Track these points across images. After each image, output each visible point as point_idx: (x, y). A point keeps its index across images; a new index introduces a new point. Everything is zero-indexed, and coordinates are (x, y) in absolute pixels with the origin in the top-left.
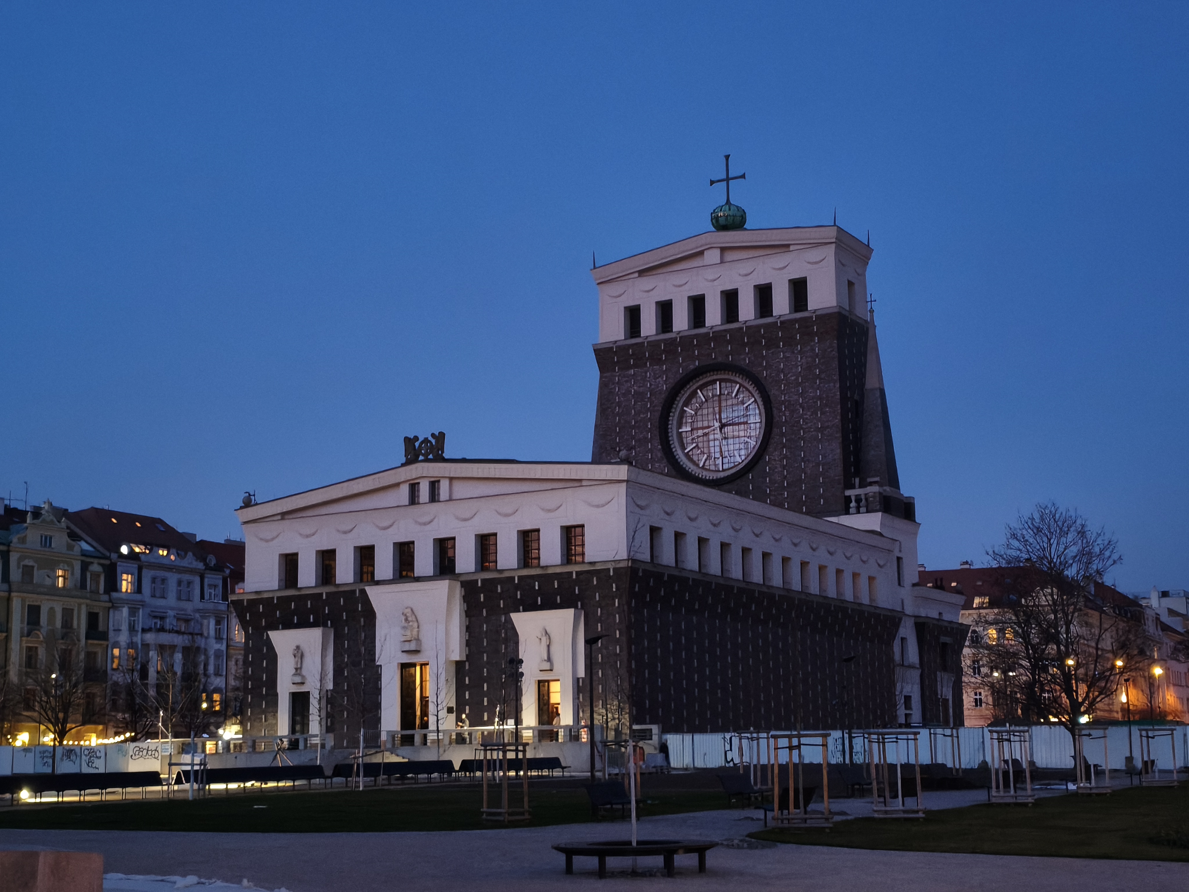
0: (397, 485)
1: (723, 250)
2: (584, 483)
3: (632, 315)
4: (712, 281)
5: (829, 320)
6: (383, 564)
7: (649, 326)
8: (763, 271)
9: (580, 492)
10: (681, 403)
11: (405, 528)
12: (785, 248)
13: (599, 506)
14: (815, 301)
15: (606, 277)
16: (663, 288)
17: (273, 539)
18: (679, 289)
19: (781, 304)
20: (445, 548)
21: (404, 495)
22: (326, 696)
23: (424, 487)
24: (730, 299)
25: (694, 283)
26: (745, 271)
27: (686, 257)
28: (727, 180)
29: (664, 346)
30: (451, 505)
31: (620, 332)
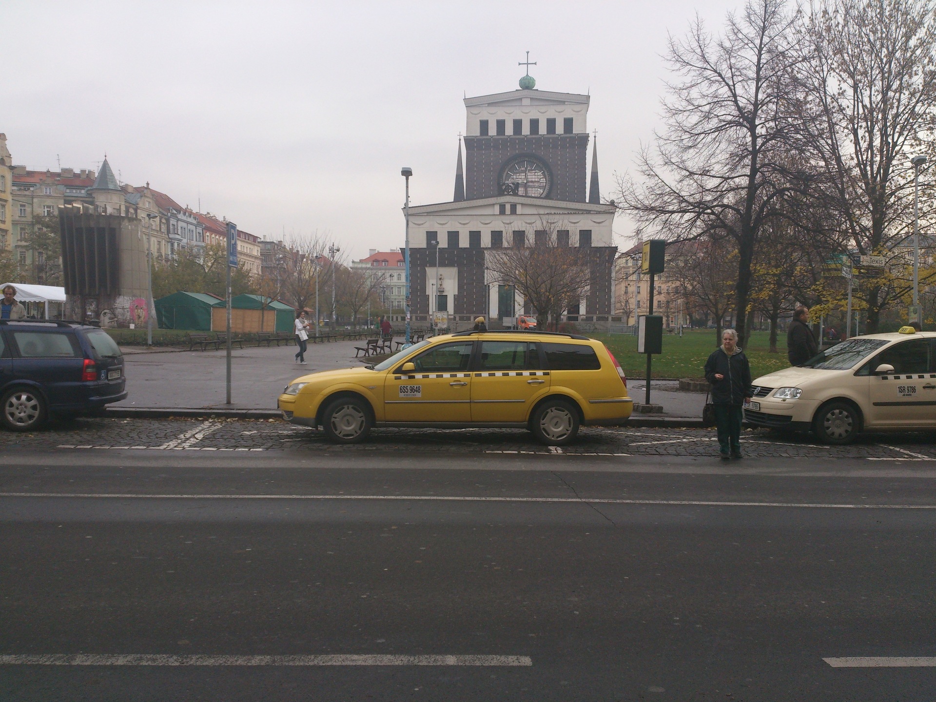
0: (494, 205)
1: (531, 99)
2: (592, 212)
3: (484, 125)
4: (526, 113)
5: (583, 139)
6: (486, 241)
7: (492, 131)
8: (552, 112)
9: (589, 216)
10: (507, 170)
11: (498, 225)
12: (563, 102)
13: (599, 223)
14: (576, 130)
15: (471, 104)
16: (500, 113)
17: (422, 224)
18: (509, 115)
19: (560, 129)
20: (519, 235)
21: (497, 210)
22: (454, 297)
23: (508, 207)
24: (534, 123)
25: (517, 113)
26: (542, 111)
27: (513, 100)
28: (528, 64)
29: (501, 142)
30: (522, 217)
31: (477, 132)
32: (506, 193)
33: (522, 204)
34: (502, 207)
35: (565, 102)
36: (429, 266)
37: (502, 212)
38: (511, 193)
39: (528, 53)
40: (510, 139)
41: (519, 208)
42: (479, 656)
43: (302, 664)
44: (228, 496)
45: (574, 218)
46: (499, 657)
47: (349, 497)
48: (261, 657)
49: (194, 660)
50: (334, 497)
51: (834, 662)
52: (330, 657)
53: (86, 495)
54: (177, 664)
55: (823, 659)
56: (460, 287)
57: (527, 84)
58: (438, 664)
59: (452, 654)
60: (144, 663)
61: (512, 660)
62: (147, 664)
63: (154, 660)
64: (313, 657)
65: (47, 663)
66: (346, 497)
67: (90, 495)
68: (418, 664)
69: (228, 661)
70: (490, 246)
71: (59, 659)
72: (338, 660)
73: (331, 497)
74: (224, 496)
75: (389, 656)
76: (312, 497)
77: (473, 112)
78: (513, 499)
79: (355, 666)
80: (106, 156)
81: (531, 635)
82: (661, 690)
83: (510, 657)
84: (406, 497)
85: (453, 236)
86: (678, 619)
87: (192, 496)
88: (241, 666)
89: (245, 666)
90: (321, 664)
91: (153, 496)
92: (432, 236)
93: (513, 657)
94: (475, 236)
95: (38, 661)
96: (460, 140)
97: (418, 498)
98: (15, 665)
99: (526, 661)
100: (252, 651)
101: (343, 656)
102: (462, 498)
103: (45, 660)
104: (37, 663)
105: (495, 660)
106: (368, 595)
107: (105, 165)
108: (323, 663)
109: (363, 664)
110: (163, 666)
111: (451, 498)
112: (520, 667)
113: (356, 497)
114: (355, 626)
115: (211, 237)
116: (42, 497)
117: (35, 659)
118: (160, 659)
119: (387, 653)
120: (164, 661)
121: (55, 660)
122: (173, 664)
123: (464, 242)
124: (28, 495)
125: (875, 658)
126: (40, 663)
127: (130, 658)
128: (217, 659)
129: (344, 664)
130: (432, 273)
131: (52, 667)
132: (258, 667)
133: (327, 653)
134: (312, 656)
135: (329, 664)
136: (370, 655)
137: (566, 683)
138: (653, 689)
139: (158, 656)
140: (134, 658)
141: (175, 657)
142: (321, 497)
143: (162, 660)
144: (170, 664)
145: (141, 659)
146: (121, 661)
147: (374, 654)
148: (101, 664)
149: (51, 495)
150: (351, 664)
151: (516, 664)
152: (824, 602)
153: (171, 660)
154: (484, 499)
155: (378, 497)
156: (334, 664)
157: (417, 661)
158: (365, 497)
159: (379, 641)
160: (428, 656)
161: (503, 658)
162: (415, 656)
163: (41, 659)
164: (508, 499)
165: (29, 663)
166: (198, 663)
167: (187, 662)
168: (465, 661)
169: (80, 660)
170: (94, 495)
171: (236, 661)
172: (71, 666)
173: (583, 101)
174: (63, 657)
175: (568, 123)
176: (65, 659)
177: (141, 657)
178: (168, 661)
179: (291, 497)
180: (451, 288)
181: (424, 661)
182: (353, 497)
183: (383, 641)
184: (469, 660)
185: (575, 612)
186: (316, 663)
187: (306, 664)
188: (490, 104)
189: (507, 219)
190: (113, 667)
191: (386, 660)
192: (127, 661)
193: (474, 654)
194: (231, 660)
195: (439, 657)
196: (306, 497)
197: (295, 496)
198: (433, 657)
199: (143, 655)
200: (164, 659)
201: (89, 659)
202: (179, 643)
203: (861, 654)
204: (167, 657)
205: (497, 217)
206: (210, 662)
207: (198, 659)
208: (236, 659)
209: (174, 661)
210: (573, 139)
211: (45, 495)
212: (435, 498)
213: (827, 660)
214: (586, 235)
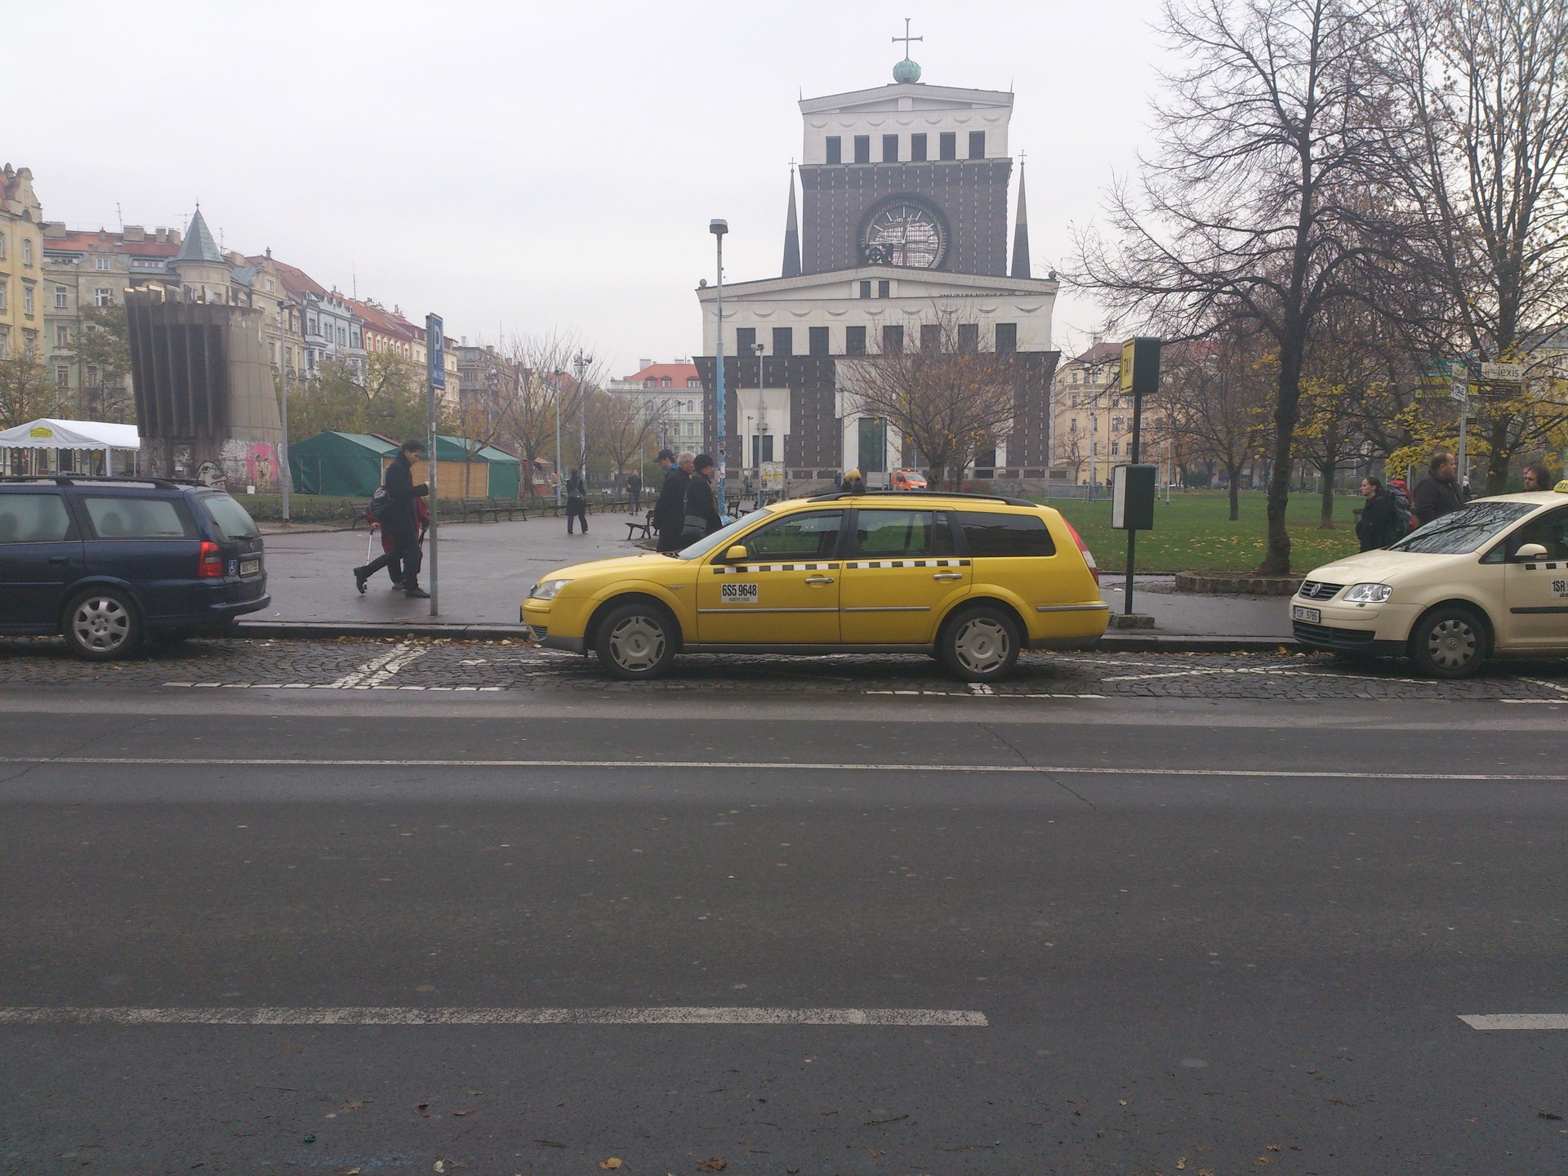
0: (850, 282)
1: (914, 99)
2: (1017, 293)
3: (834, 145)
4: (905, 125)
5: (1003, 168)
6: (837, 344)
7: (848, 155)
8: (948, 122)
9: (1013, 300)
10: (872, 222)
11: (858, 316)
12: (967, 105)
13: (1029, 311)
14: (991, 151)
15: (811, 109)
16: (861, 125)
17: (731, 316)
18: (876, 128)
19: (962, 151)
20: (893, 334)
21: (856, 290)
22: (785, 440)
23: (875, 286)
24: (919, 142)
25: (889, 124)
26: (933, 120)
27: (884, 101)
28: (907, 39)
29: (863, 173)
30: (899, 301)
31: (821, 158)
32: (871, 262)
33: (899, 281)
34: (865, 286)
35: (971, 104)
36: (742, 387)
37: (865, 294)
38: (880, 261)
39: (908, 20)
40: (879, 172)
41: (893, 286)
42: (901, 1011)
43: (619, 1021)
44: (458, 763)
45: (989, 303)
46: (933, 1013)
47: (652, 764)
48: (552, 1011)
49: (446, 1017)
50: (629, 764)
51: (1478, 1022)
52: (663, 1010)
53: (226, 761)
54: (422, 1022)
55: (1459, 1017)
56: (795, 422)
57: (906, 75)
58: (838, 1022)
59: (857, 1006)
60: (368, 1021)
61: (954, 1017)
62: (372, 1022)
63: (383, 1016)
64: (635, 1011)
65: (212, 1022)
66: (648, 764)
67: (232, 762)
68: (805, 1022)
69: (502, 1016)
70: (845, 353)
71: (230, 1014)
72: (676, 1016)
73: (624, 764)
74: (450, 762)
75: (756, 1010)
76: (593, 763)
77: (815, 124)
78: (922, 767)
79: (705, 1024)
80: (198, 205)
81: (980, 979)
82: (1201, 1064)
83: (951, 1013)
84: (746, 765)
85: (783, 336)
86: (1216, 954)
87: (399, 763)
88: (522, 1025)
89: (529, 1024)
90: (650, 1021)
91: (335, 763)
92: (746, 336)
93: (954, 1012)
94: (819, 336)
95: (197, 1018)
96: (792, 171)
97: (766, 765)
98: (161, 1024)
99: (978, 1019)
100: (540, 1003)
101: (684, 1010)
102: (838, 766)
103: (209, 1017)
104: (196, 1021)
105: (928, 1017)
106: (708, 917)
107: (197, 218)
108: (654, 1019)
109: (717, 1021)
110: (398, 1025)
111: (819, 766)
112: (970, 1028)
113: (665, 764)
114: (696, 963)
115: (374, 339)
116: (156, 765)
117: (192, 1015)
118: (392, 1014)
119: (752, 1006)
120: (399, 1017)
121: (224, 1017)
122: (413, 1023)
123: (801, 346)
124: (131, 761)
125: (1545, 1016)
126: (202, 1021)
127: (344, 1012)
128: (483, 1014)
129: (686, 1021)
130: (745, 396)
131: (221, 1027)
132: (550, 1026)
133: (658, 1005)
134: (635, 1009)
135: (664, 1021)
136: (726, 1009)
137: (1047, 1052)
138: (1189, 1063)
139: (388, 1009)
140: (350, 1014)
141: (416, 1012)
142: (607, 764)
143: (395, 1016)
144: (409, 1022)
145: (361, 1014)
146: (330, 1018)
147: (733, 1007)
148: (298, 1022)
149: (169, 761)
150: (698, 1021)
151: (962, 1022)
152: (1452, 929)
153: (410, 1016)
154: (873, 767)
155: (701, 764)
156: (671, 1021)
157: (802, 1018)
158: (678, 764)
159: (737, 987)
160: (819, 1011)
161: (940, 1014)
162: (798, 1009)
163: (202, 1015)
164: (913, 767)
165: (184, 1021)
166: (454, 1021)
167: (437, 1019)
168: (879, 1018)
169: (262, 1017)
170: (239, 761)
171: (515, 1017)
172: (251, 1026)
173: (1003, 102)
174: (236, 1013)
175: (977, 140)
176: (240, 1014)
177: (361, 1012)
178: (405, 1017)
179: (558, 763)
180: (779, 424)
181: (814, 1017)
182: (660, 764)
183: (744, 986)
184: (885, 1016)
185: (1047, 944)
186: (642, 1020)
187: (627, 1021)
188: (845, 110)
189: (875, 306)
190: (316, 1027)
191: (753, 1015)
192: (340, 1018)
193: (893, 1009)
194: (507, 1015)
195: (837, 1012)
196: (583, 764)
197: (565, 763)
198: (827, 1013)
199: (364, 1010)
200: (399, 1014)
201: (277, 1015)
202: (418, 989)
203: (1521, 1009)
204: (403, 1012)
205: (856, 302)
206: (473, 1018)
207: (453, 1013)
208: (513, 1013)
209: (414, 1018)
210: (985, 167)
211: (159, 761)
212: (793, 765)
213: (1464, 1018)
214: (1007, 332)
